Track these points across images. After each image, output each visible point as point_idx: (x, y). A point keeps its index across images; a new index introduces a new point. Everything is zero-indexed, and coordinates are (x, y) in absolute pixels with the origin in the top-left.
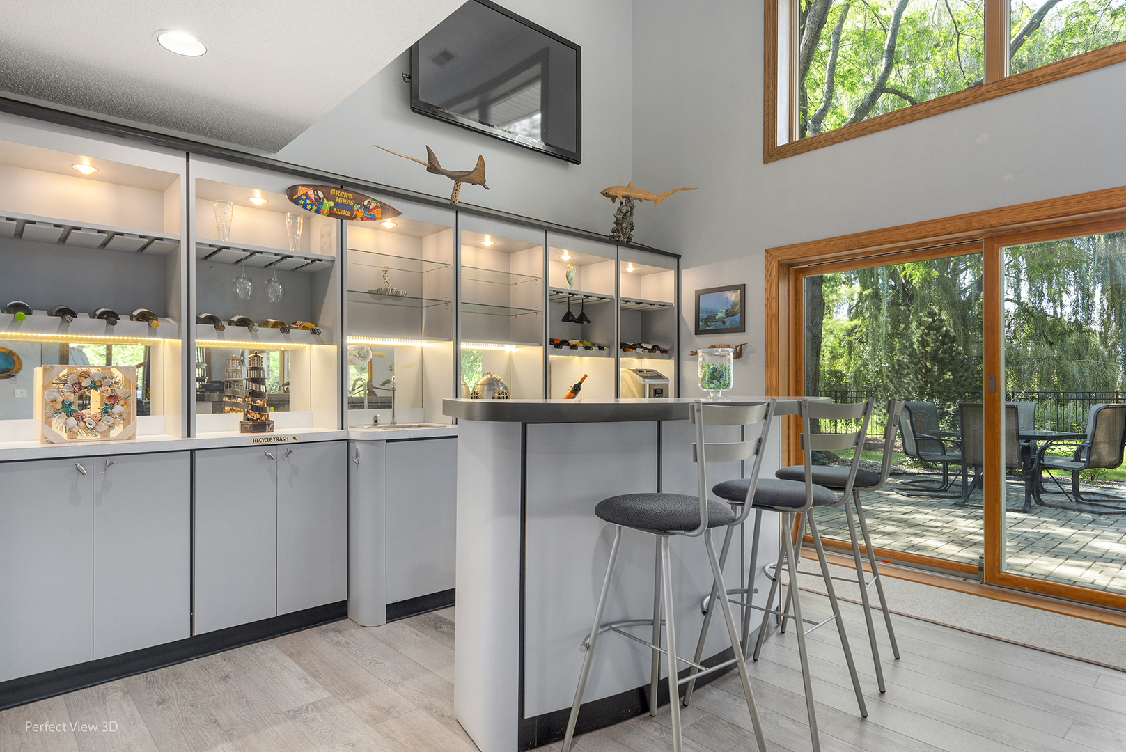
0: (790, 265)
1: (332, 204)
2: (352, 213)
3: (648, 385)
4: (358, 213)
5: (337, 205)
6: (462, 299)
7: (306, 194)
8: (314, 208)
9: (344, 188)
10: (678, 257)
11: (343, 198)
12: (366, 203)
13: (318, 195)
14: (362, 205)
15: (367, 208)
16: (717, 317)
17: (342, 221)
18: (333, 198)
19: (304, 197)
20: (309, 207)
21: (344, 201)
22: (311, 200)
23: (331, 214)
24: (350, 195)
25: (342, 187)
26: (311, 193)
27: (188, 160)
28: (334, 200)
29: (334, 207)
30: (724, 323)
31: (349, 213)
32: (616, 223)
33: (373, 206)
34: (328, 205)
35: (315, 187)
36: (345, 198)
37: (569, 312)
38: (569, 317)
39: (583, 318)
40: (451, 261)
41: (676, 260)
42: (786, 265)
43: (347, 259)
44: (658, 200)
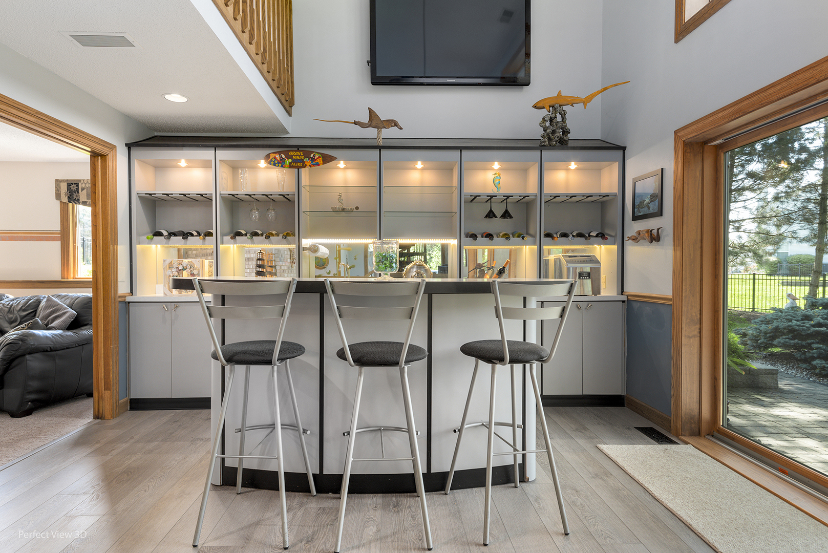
0: (705, 142)
1: (290, 160)
2: (303, 164)
3: (571, 269)
4: (307, 163)
5: (294, 161)
6: (384, 209)
7: (275, 158)
8: (280, 165)
9: (300, 149)
10: (624, 149)
11: (297, 155)
12: (312, 156)
13: (281, 157)
14: (309, 158)
15: (313, 159)
16: (645, 202)
17: (298, 169)
18: (291, 157)
19: (273, 160)
20: (277, 165)
21: (298, 157)
22: (277, 160)
23: (291, 166)
24: (301, 153)
25: (298, 149)
26: (277, 156)
27: (215, 152)
28: (291, 158)
29: (292, 162)
30: (649, 208)
31: (301, 164)
32: (544, 131)
33: (317, 156)
34: (288, 161)
35: (279, 153)
36: (298, 156)
37: (491, 211)
38: (491, 215)
39: (506, 215)
40: (376, 184)
41: (621, 152)
42: (697, 143)
43: (303, 191)
44: (586, 101)
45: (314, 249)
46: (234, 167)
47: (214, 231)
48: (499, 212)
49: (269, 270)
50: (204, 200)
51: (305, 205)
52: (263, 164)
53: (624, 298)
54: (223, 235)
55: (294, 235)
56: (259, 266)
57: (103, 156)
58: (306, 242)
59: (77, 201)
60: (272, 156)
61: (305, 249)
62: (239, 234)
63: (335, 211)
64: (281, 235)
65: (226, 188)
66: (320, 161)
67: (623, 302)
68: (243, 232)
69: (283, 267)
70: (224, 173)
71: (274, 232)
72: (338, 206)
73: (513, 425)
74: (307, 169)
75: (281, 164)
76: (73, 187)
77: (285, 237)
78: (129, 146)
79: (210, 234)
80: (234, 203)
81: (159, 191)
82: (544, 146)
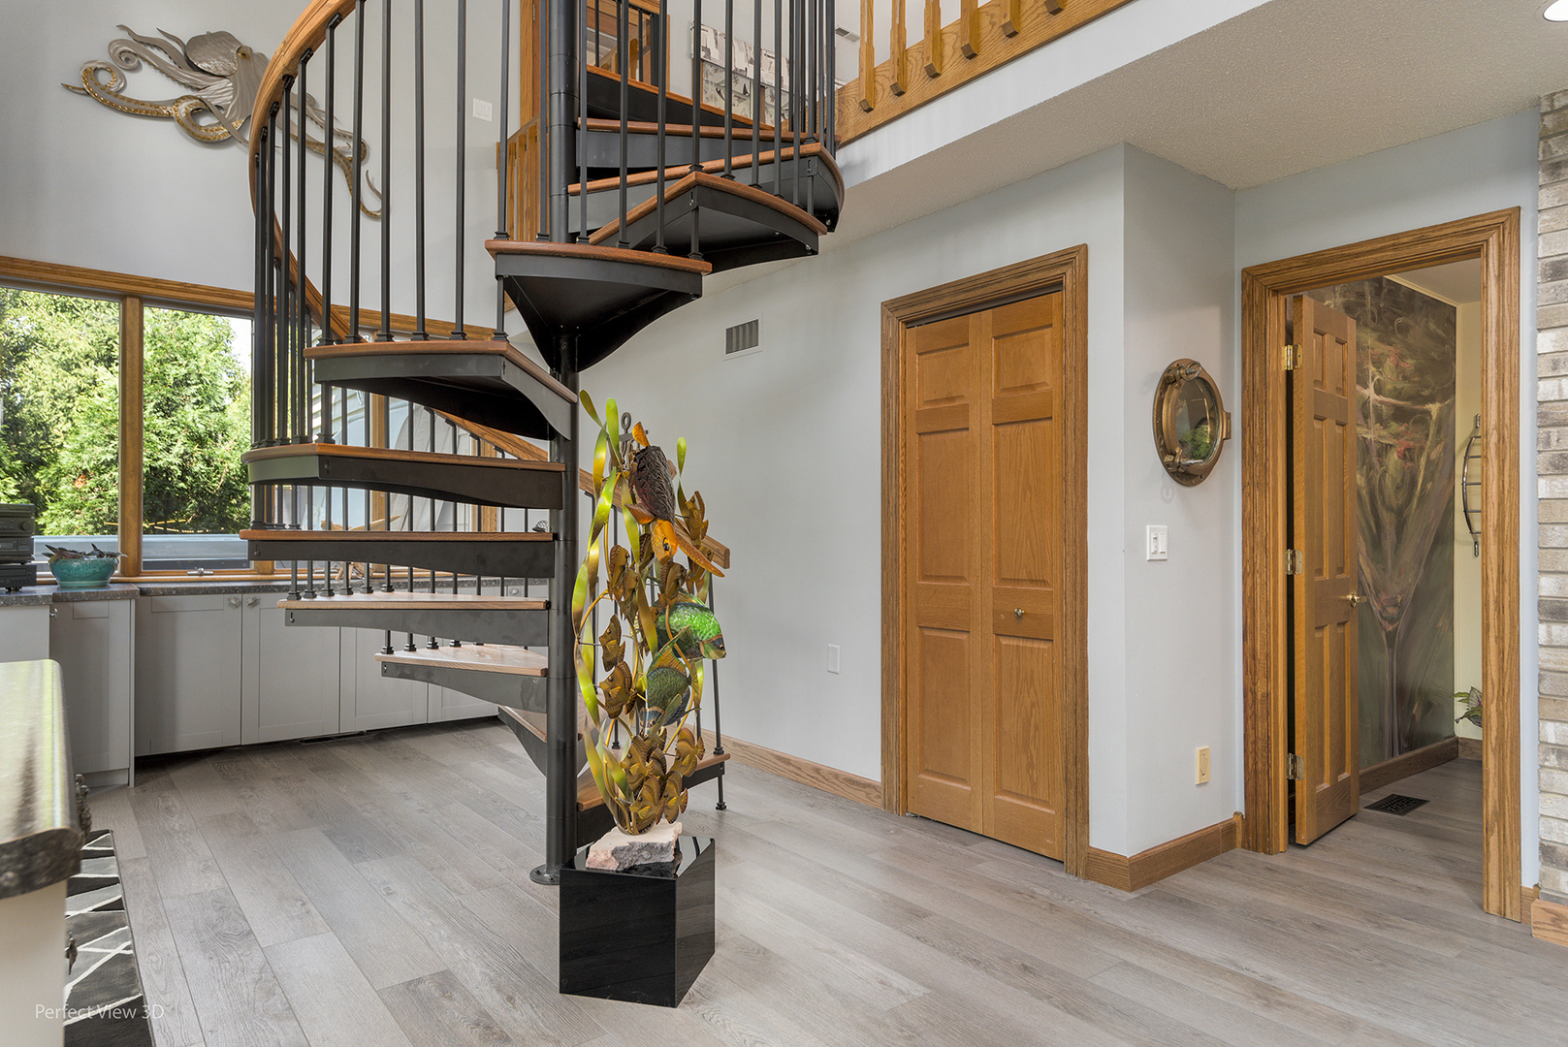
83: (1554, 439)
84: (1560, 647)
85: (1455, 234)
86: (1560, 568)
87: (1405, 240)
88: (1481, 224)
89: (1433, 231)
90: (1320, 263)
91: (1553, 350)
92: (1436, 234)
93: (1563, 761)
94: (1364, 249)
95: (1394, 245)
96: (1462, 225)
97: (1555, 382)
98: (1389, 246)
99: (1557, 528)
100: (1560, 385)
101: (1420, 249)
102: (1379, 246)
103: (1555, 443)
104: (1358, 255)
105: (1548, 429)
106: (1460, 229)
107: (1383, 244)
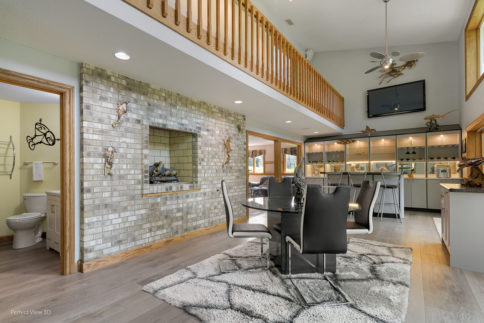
0: (476, 131)
3: (438, 169)
6: (371, 153)
15: (349, 142)
17: (345, 144)
18: (343, 142)
21: (345, 141)
23: (343, 144)
26: (340, 142)
32: (427, 126)
35: (340, 141)
37: (408, 152)
38: (408, 153)
39: (414, 153)
40: (368, 147)
41: (460, 130)
42: (473, 131)
43: (347, 150)
44: (443, 117)
45: (350, 165)
46: (328, 145)
47: (323, 161)
48: (411, 152)
49: (337, 170)
50: (321, 153)
51: (348, 152)
52: (336, 143)
53: (462, 179)
54: (326, 162)
55: (344, 161)
56: (335, 169)
57: (300, 146)
58: (348, 163)
59: (287, 153)
60: (338, 142)
61: (347, 165)
62: (330, 161)
63: (356, 154)
64: (341, 161)
65: (326, 150)
66: (351, 142)
67: (461, 180)
68: (331, 161)
69: (342, 170)
70: (326, 146)
71: (339, 161)
72: (357, 153)
73: (394, 204)
74: (348, 144)
75: (341, 143)
76: (286, 150)
77: (342, 162)
78: (304, 142)
79: (323, 162)
80: (328, 154)
81: (311, 152)
82: (427, 131)
83: (87, 148)
84: (89, 199)
85: (57, 86)
86: (89, 180)
87: (42, 81)
88: (64, 86)
89: (51, 82)
90: (9, 74)
91: (87, 126)
92: (52, 83)
93: (89, 227)
94: (27, 77)
95: (38, 81)
96: (60, 84)
97: (87, 134)
98: (36, 80)
99: (88, 170)
100: (88, 135)
101: (46, 86)
102: (32, 79)
103: (87, 149)
104: (24, 78)
105: (86, 146)
106: (59, 85)
107: (34, 79)
